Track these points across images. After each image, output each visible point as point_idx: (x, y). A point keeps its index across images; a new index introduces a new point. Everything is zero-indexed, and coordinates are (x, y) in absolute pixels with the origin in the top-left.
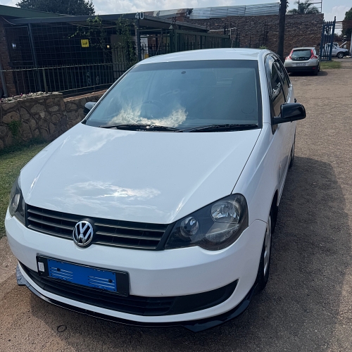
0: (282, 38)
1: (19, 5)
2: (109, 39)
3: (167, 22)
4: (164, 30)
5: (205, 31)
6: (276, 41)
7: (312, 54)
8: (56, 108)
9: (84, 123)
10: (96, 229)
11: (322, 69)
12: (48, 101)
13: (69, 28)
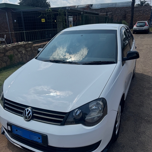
0: (132, 17)
1: (19, 3)
2: (56, 18)
3: (80, 10)
4: (79, 14)
5: (98, 14)
6: (130, 18)
7: (146, 24)
8: (30, 49)
9: (36, 58)
10: (33, 112)
11: (151, 30)
12: (26, 46)
13: (38, 13)
